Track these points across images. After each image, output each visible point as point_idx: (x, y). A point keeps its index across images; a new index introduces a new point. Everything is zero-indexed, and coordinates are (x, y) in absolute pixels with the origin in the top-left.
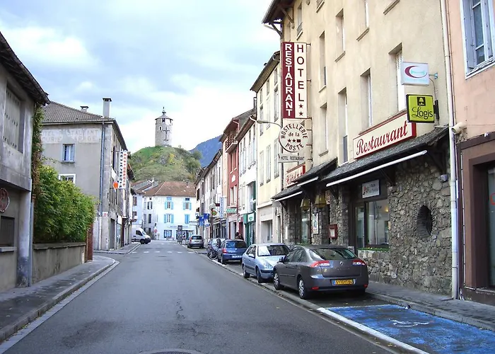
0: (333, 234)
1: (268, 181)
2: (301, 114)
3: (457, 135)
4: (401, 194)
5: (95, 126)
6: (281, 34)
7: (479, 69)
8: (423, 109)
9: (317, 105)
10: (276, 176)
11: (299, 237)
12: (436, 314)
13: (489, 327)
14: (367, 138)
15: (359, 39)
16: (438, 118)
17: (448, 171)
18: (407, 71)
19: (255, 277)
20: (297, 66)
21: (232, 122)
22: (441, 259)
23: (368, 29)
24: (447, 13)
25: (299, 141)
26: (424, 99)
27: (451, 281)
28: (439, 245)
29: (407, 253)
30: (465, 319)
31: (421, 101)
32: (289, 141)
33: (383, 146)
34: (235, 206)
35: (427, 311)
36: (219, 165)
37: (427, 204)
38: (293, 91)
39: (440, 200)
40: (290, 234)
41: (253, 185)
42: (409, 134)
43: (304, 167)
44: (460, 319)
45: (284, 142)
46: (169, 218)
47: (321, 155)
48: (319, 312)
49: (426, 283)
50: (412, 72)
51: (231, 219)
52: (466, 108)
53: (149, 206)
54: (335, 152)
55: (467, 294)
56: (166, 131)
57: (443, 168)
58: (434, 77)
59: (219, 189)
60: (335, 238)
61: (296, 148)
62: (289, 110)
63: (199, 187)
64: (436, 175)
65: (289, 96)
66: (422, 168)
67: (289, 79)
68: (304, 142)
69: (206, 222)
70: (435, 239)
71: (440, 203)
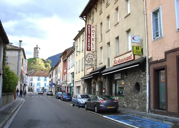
0: (104, 91)
1: (79, 72)
2: (93, 50)
3: (149, 60)
4: (129, 78)
5: (16, 50)
6: (86, 21)
7: (157, 39)
8: (138, 51)
9: (99, 47)
10: (82, 71)
11: (90, 92)
12: (142, 118)
13: (160, 121)
14: (117, 59)
15: (115, 26)
16: (143, 54)
17: (146, 71)
18: (133, 38)
19: (77, 106)
20: (92, 33)
21: (65, 51)
22: (143, 100)
23: (119, 23)
24: (147, 20)
25: (92, 59)
26: (138, 47)
27: (146, 107)
28: (142, 95)
29: (131, 98)
30: (152, 119)
31: (137, 48)
32: (89, 59)
33: (123, 62)
34: (65, 81)
35: (139, 117)
36: (59, 66)
37: (138, 82)
38: (91, 42)
39: (143, 81)
40: (87, 91)
41: (73, 73)
42: (133, 59)
43: (93, 68)
44: (151, 119)
45: (87, 59)
46: (38, 84)
47: (100, 64)
48: (103, 117)
49: (138, 108)
50: (135, 38)
51: (63, 85)
52: (152, 51)
53: (32, 80)
54: (105, 63)
55: (151, 112)
56: (38, 52)
57: (144, 70)
58: (142, 41)
59: (59, 74)
60: (104, 93)
61: (91, 61)
62: (89, 48)
63: (51, 73)
64: (142, 72)
65: (89, 43)
66: (137, 70)
67: (89, 38)
68: (94, 59)
69: (53, 86)
70: (140, 94)
71: (142, 82)
